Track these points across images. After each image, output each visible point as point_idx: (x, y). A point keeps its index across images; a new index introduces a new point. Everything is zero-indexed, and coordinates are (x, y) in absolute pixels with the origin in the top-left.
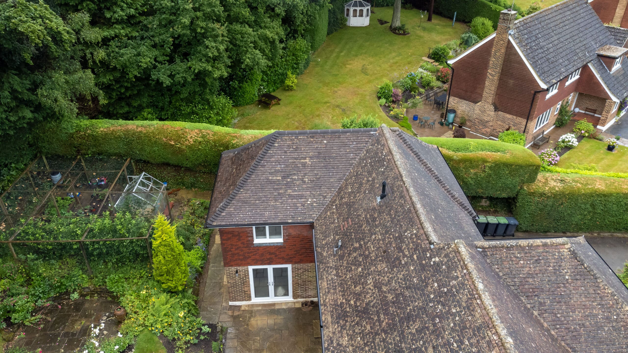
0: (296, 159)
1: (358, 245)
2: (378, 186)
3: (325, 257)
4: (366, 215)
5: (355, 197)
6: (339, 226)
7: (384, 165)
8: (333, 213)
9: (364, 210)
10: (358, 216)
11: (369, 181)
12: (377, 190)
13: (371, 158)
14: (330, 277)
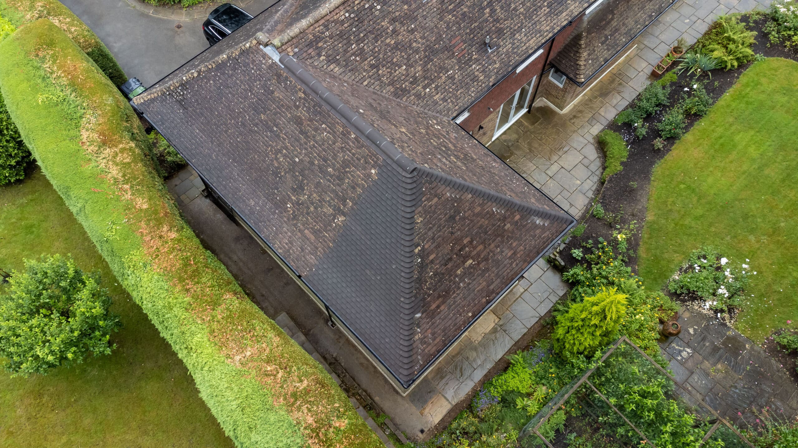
0: (416, 143)
1: (488, 10)
2: (406, 7)
3: (502, 62)
4: (450, 12)
5: (417, 51)
6: (459, 61)
7: (371, 7)
8: (437, 87)
9: (441, 19)
10: (448, 27)
11: (394, 31)
12: (414, 6)
13: (349, 44)
14: (524, 39)
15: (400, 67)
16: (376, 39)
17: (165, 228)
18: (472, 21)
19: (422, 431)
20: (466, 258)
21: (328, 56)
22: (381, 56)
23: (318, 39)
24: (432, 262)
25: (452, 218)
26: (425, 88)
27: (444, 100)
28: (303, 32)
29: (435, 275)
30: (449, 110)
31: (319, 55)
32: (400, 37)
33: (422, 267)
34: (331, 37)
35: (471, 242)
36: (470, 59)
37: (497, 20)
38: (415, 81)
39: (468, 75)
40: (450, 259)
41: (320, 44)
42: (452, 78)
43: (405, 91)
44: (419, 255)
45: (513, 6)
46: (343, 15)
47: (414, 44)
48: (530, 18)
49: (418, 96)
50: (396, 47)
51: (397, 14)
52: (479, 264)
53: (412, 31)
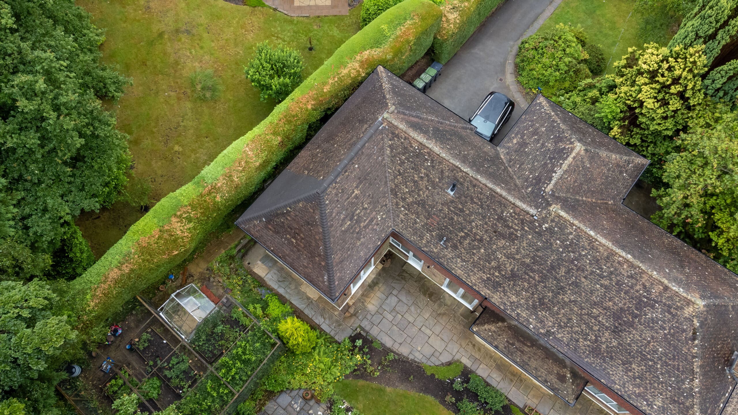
0: (348, 198)
1: (463, 234)
2: (437, 180)
3: (438, 253)
4: (448, 208)
5: (419, 195)
6: (426, 224)
7: (426, 159)
8: (406, 214)
9: (442, 204)
10: (440, 211)
11: (422, 177)
12: (440, 185)
13: (404, 154)
14: (459, 265)
15: (406, 187)
16: (413, 169)
17: (312, 102)
18: (452, 225)
19: (249, 264)
20: (294, 238)
21: (392, 144)
22: (406, 174)
23: (397, 136)
24: (287, 219)
25: (308, 224)
26: (403, 206)
27: (402, 221)
28: (397, 128)
29: (283, 223)
30: (398, 226)
31: (390, 140)
32: (420, 182)
33: (283, 214)
34: (402, 143)
35: (302, 239)
36: (431, 231)
37: (461, 243)
38: (404, 199)
39: (422, 233)
40: (291, 229)
41: (396, 139)
42: (416, 223)
43: (396, 195)
44: (287, 210)
45: (475, 251)
46: (415, 145)
47: (421, 192)
48: (474, 266)
49: (397, 204)
50: (415, 182)
51: (431, 176)
52: (295, 247)
53: (427, 189)
